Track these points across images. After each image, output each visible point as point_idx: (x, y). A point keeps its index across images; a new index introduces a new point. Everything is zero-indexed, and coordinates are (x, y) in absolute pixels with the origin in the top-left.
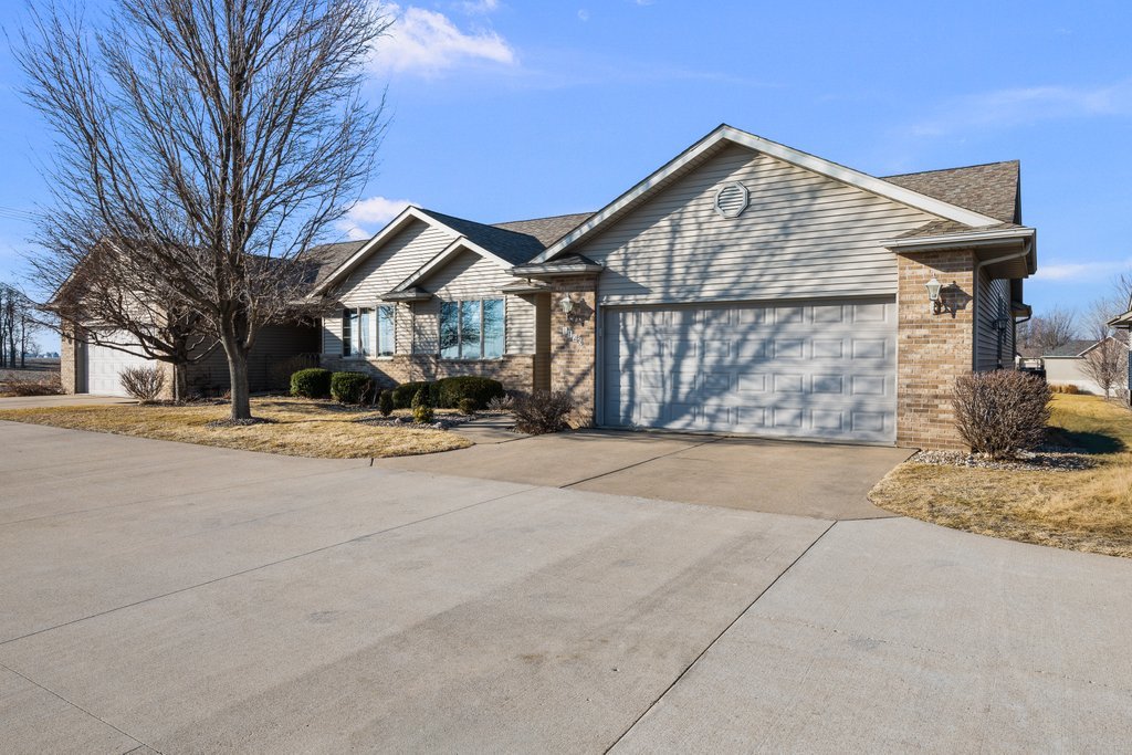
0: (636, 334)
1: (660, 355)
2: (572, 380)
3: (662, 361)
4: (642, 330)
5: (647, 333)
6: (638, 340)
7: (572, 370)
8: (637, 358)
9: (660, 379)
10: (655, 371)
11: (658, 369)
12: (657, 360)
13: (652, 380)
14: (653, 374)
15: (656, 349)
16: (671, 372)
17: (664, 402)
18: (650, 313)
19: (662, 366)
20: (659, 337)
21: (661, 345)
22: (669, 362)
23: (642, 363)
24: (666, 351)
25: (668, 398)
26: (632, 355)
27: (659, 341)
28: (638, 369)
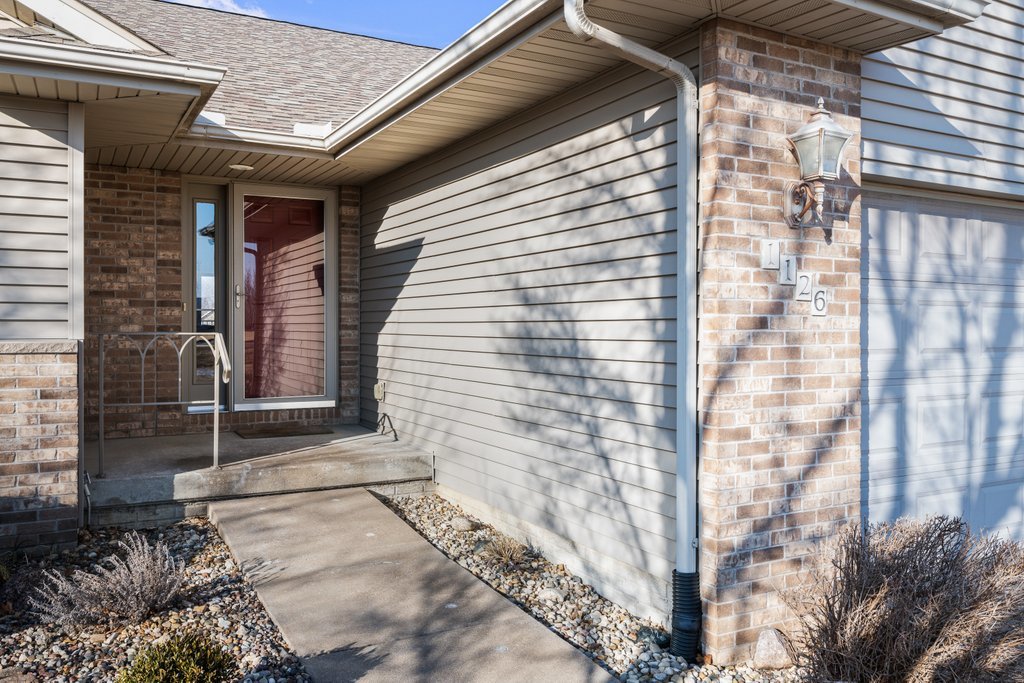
0: (911, 281)
1: (961, 347)
2: (798, 450)
3: (967, 364)
4: (924, 271)
5: (938, 281)
6: (917, 298)
7: (801, 414)
8: (914, 360)
9: (961, 416)
10: (952, 397)
11: (959, 389)
12: (956, 360)
13: (945, 422)
14: (946, 404)
15: (954, 330)
16: (986, 394)
17: (968, 486)
18: (942, 220)
19: (967, 378)
20: (961, 290)
21: (964, 318)
22: (982, 364)
23: (924, 373)
24: (973, 336)
25: (978, 475)
26: (900, 352)
27: (960, 305)
28: (915, 391)
